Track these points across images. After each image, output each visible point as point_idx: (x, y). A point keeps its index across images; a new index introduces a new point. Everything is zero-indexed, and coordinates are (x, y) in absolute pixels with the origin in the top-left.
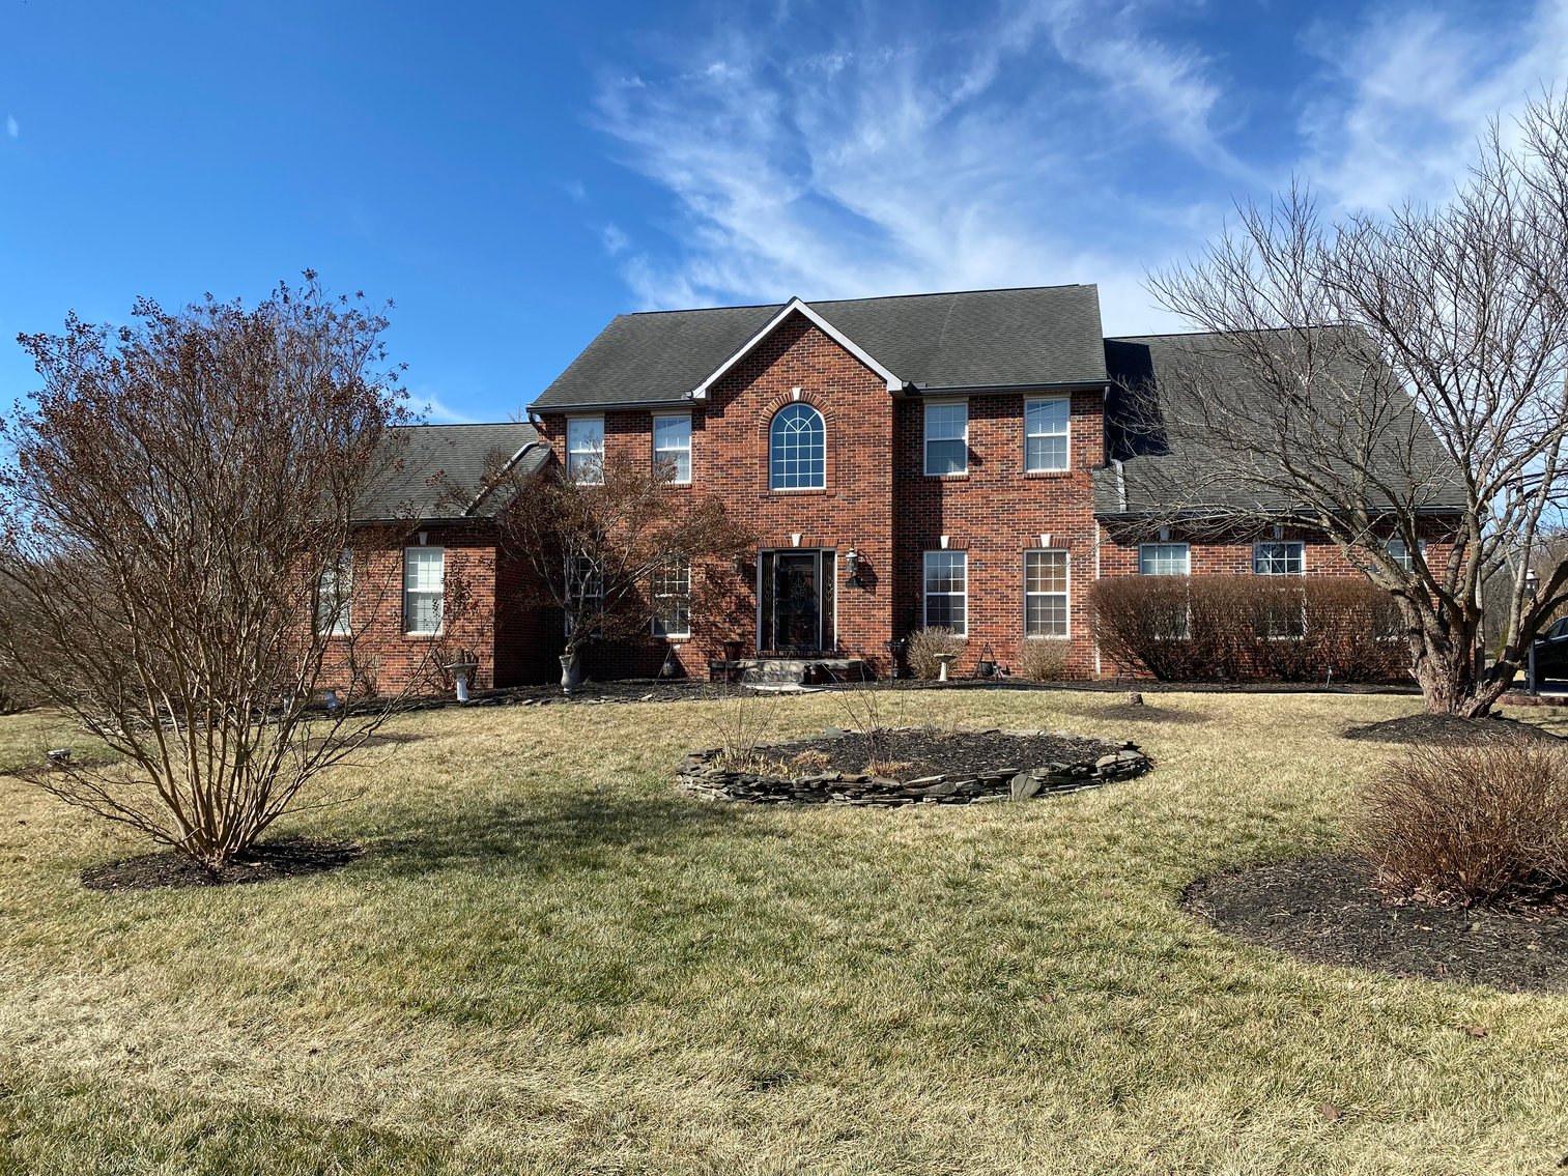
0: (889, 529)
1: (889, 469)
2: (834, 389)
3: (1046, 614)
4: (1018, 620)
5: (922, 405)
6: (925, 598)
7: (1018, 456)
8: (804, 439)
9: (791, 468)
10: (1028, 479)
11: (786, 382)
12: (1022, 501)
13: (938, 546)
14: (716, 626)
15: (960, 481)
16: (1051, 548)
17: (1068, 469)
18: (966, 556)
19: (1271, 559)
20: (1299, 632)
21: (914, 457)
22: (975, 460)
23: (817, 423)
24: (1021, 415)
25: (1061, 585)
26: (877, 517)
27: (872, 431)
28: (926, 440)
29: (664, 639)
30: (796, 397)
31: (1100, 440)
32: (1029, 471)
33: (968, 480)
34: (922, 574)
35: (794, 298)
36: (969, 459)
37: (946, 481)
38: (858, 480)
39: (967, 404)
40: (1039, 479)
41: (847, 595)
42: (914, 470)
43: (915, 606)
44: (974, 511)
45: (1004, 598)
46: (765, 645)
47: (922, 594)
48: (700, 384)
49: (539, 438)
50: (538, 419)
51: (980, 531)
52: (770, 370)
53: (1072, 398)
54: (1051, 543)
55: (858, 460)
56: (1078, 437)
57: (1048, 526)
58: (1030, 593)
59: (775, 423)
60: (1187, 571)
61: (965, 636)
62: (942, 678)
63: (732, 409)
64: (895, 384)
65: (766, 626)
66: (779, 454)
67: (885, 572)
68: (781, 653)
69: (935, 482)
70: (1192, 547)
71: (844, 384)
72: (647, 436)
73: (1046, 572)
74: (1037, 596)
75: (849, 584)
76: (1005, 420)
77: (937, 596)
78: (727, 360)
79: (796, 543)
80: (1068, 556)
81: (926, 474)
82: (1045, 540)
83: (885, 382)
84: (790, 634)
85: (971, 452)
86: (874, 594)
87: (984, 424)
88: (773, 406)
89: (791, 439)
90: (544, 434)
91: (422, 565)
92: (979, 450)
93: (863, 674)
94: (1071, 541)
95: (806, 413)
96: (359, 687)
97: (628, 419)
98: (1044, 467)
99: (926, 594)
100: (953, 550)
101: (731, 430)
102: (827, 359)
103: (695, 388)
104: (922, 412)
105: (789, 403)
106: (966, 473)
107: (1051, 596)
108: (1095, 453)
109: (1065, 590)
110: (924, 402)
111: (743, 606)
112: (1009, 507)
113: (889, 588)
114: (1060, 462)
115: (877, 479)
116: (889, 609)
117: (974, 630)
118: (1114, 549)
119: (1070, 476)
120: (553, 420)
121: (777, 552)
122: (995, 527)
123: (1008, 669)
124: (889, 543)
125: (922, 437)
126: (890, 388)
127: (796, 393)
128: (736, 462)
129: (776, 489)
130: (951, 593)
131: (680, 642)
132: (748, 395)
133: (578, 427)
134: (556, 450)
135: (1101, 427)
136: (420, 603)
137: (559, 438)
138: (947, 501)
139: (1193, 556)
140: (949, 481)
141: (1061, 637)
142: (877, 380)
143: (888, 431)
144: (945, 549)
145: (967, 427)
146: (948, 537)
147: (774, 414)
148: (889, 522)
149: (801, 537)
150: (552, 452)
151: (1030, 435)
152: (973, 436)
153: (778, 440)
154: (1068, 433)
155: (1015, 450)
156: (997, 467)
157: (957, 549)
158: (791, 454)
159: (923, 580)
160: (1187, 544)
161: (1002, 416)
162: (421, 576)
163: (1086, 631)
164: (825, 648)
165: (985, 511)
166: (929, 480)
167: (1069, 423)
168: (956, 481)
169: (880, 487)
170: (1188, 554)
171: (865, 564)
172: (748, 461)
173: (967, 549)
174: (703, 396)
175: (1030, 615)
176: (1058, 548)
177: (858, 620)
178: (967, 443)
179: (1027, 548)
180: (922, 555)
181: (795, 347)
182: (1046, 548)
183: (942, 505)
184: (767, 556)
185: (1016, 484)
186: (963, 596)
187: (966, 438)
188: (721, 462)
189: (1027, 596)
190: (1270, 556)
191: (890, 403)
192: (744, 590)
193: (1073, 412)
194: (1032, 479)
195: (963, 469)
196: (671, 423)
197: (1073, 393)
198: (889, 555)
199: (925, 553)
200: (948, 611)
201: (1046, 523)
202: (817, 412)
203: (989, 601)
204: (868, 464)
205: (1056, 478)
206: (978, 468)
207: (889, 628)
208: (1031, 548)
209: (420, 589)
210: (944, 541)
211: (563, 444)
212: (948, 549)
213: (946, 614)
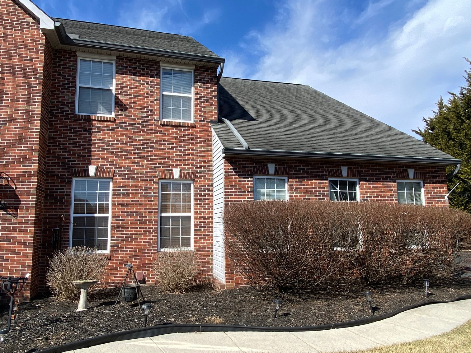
0: (36, 154)
1: (39, 99)
3: (175, 231)
4: (153, 237)
5: (75, 57)
6: (72, 220)
7: (156, 107)
10: (164, 125)
12: (159, 141)
13: (86, 173)
15: (107, 121)
16: (180, 179)
17: (192, 121)
18: (111, 184)
19: (339, 191)
21: (66, 97)
22: (120, 106)
24: (158, 76)
25: (187, 209)
26: (23, 142)
27: (23, 63)
28: (78, 85)
31: (215, 103)
32: (164, 120)
33: (114, 121)
34: (70, 198)
36: (116, 104)
37: (95, 120)
38: (4, 106)
39: (114, 63)
40: (172, 126)
42: (66, 108)
43: (61, 226)
44: (119, 147)
45: (142, 219)
47: (68, 216)
51: (123, 163)
53: (195, 70)
54: (180, 175)
55: (7, 88)
56: (199, 99)
57: (178, 162)
58: (163, 215)
60: (287, 198)
61: (107, 252)
64: (48, 24)
67: (29, 194)
69: (85, 120)
70: (290, 180)
73: (176, 198)
74: (168, 217)
76: (146, 79)
77: (84, 217)
80: (192, 186)
81: (77, 113)
82: (176, 173)
83: (37, 21)
85: (117, 99)
86: (16, 215)
87: (129, 79)
92: (123, 99)
94: (195, 175)
98: (174, 117)
99: (73, 215)
100: (100, 177)
104: (75, 62)
106: (113, 115)
107: (179, 217)
108: (212, 111)
109: (190, 212)
110: (78, 54)
112: (147, 145)
113: (32, 211)
114: (187, 114)
115: (25, 107)
116: (31, 231)
117: (116, 246)
118: (236, 179)
119: (194, 126)
122: (137, 161)
123: (144, 279)
124: (35, 167)
125: (74, 82)
126: (42, 26)
130: (97, 215)
135: (216, 93)
138: (96, 136)
139: (291, 187)
140: (98, 121)
141: (185, 249)
142: (31, 20)
143: (40, 65)
144: (92, 177)
145: (114, 80)
146: (95, 167)
148: (36, 147)
151: (164, 93)
152: (120, 87)
154: (192, 95)
155: (153, 102)
156: (140, 114)
157: (103, 177)
159: (70, 203)
160: (286, 178)
161: (143, 75)
163: (205, 244)
165: (128, 148)
166: (79, 118)
167: (193, 89)
168: (104, 121)
169: (30, 114)
170: (287, 186)
173: (112, 178)
175: (163, 232)
176: (186, 179)
178: (114, 92)
179: (162, 179)
180: (71, 181)
182: (176, 179)
183: (91, 140)
185: (154, 128)
186: (107, 218)
187: (113, 88)
189: (161, 217)
190: (338, 189)
191: (43, 41)
193: (196, 80)
194: (167, 125)
195: (110, 112)
197: (196, 67)
198: (34, 179)
199: (74, 180)
200: (93, 231)
201: (176, 160)
203: (129, 221)
204: (17, 92)
205: (185, 127)
206: (123, 113)
207: (30, 250)
208: (165, 179)
210: (92, 170)
212: (95, 177)
213: (91, 233)
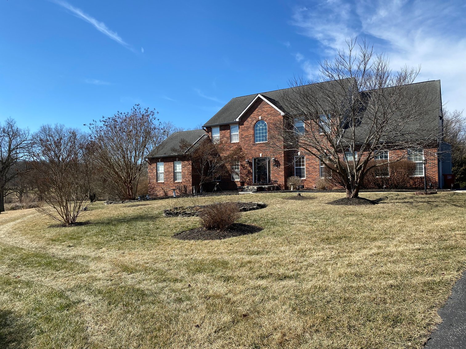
0: (283, 151)
2: (269, 116)
3: (326, 172)
4: (318, 174)
6: (295, 169)
8: (263, 129)
9: (260, 137)
10: (320, 136)
11: (257, 115)
13: (297, 155)
14: (243, 177)
15: (303, 137)
18: (305, 157)
20: (387, 174)
22: (306, 132)
23: (265, 125)
27: (278, 126)
28: (294, 127)
29: (234, 181)
30: (260, 119)
33: (305, 137)
34: (294, 162)
35: (258, 94)
37: (299, 137)
38: (275, 139)
39: (304, 117)
40: (323, 136)
41: (273, 169)
43: (292, 171)
45: (314, 168)
46: (255, 182)
48: (237, 118)
49: (206, 133)
50: (205, 128)
52: (254, 112)
55: (275, 134)
57: (325, 148)
58: (321, 166)
59: (255, 126)
61: (305, 178)
62: (292, 190)
63: (246, 123)
64: (283, 113)
65: (255, 177)
66: (257, 134)
67: (282, 162)
68: (258, 184)
69: (296, 138)
71: (271, 114)
72: (229, 131)
73: (326, 161)
74: (323, 167)
75: (274, 165)
77: (298, 168)
78: (243, 111)
79: (261, 156)
83: (280, 113)
84: (261, 179)
85: (305, 129)
86: (280, 168)
87: (309, 122)
88: (255, 122)
89: (259, 130)
90: (207, 132)
91: (177, 165)
92: (307, 129)
93: (278, 189)
94: (331, 152)
95: (263, 123)
96: (164, 194)
97: (225, 127)
99: (295, 167)
101: (245, 128)
102: (267, 108)
103: (236, 119)
104: (293, 120)
105: (259, 121)
106: (304, 135)
108: (337, 128)
111: (249, 172)
112: (315, 143)
113: (283, 167)
115: (280, 139)
116: (283, 172)
117: (307, 176)
119: (331, 134)
120: (209, 128)
121: (257, 158)
122: (312, 149)
124: (283, 155)
126: (282, 115)
127: (260, 118)
128: (247, 136)
129: (256, 143)
130: (301, 167)
131: (237, 182)
132: (249, 119)
133: (214, 130)
134: (209, 136)
136: (178, 174)
137: (210, 133)
138: (300, 143)
142: (278, 113)
145: (304, 123)
146: (300, 152)
147: (255, 124)
149: (262, 154)
150: (208, 136)
152: (306, 125)
153: (257, 130)
154: (330, 123)
155: (316, 128)
157: (302, 155)
158: (260, 133)
159: (294, 164)
160: (356, 152)
162: (178, 168)
164: (269, 182)
167: (330, 120)
169: (280, 141)
170: (357, 154)
171: (277, 161)
172: (249, 136)
173: (305, 155)
174: (238, 120)
175: (322, 172)
176: (328, 154)
177: (276, 175)
179: (320, 155)
181: (259, 106)
183: (298, 144)
184: (255, 159)
185: (317, 137)
186: (304, 168)
187: (304, 126)
188: (243, 136)
191: (282, 118)
192: (249, 168)
196: (235, 127)
198: (283, 158)
199: (295, 157)
202: (265, 122)
203: (311, 169)
204: (277, 135)
205: (327, 135)
206: (307, 134)
207: (283, 177)
209: (178, 171)
211: (211, 134)
212: (300, 155)
213: (300, 173)
